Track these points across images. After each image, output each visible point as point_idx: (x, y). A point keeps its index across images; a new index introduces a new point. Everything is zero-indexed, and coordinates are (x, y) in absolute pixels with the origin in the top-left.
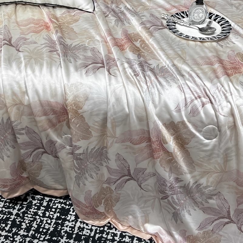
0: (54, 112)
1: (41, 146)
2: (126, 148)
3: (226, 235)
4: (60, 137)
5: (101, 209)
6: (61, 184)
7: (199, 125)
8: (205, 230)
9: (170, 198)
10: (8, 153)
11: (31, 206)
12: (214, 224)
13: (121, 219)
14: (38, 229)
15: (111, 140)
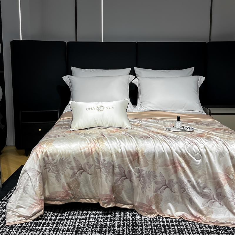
0: (132, 155)
1: (124, 175)
2: (164, 170)
3: (215, 208)
4: (133, 168)
5: (154, 207)
6: (131, 201)
7: (193, 153)
8: (205, 207)
9: (186, 191)
10: (110, 179)
11: (116, 215)
12: (208, 203)
13: (164, 212)
14: (124, 220)
15: (157, 165)
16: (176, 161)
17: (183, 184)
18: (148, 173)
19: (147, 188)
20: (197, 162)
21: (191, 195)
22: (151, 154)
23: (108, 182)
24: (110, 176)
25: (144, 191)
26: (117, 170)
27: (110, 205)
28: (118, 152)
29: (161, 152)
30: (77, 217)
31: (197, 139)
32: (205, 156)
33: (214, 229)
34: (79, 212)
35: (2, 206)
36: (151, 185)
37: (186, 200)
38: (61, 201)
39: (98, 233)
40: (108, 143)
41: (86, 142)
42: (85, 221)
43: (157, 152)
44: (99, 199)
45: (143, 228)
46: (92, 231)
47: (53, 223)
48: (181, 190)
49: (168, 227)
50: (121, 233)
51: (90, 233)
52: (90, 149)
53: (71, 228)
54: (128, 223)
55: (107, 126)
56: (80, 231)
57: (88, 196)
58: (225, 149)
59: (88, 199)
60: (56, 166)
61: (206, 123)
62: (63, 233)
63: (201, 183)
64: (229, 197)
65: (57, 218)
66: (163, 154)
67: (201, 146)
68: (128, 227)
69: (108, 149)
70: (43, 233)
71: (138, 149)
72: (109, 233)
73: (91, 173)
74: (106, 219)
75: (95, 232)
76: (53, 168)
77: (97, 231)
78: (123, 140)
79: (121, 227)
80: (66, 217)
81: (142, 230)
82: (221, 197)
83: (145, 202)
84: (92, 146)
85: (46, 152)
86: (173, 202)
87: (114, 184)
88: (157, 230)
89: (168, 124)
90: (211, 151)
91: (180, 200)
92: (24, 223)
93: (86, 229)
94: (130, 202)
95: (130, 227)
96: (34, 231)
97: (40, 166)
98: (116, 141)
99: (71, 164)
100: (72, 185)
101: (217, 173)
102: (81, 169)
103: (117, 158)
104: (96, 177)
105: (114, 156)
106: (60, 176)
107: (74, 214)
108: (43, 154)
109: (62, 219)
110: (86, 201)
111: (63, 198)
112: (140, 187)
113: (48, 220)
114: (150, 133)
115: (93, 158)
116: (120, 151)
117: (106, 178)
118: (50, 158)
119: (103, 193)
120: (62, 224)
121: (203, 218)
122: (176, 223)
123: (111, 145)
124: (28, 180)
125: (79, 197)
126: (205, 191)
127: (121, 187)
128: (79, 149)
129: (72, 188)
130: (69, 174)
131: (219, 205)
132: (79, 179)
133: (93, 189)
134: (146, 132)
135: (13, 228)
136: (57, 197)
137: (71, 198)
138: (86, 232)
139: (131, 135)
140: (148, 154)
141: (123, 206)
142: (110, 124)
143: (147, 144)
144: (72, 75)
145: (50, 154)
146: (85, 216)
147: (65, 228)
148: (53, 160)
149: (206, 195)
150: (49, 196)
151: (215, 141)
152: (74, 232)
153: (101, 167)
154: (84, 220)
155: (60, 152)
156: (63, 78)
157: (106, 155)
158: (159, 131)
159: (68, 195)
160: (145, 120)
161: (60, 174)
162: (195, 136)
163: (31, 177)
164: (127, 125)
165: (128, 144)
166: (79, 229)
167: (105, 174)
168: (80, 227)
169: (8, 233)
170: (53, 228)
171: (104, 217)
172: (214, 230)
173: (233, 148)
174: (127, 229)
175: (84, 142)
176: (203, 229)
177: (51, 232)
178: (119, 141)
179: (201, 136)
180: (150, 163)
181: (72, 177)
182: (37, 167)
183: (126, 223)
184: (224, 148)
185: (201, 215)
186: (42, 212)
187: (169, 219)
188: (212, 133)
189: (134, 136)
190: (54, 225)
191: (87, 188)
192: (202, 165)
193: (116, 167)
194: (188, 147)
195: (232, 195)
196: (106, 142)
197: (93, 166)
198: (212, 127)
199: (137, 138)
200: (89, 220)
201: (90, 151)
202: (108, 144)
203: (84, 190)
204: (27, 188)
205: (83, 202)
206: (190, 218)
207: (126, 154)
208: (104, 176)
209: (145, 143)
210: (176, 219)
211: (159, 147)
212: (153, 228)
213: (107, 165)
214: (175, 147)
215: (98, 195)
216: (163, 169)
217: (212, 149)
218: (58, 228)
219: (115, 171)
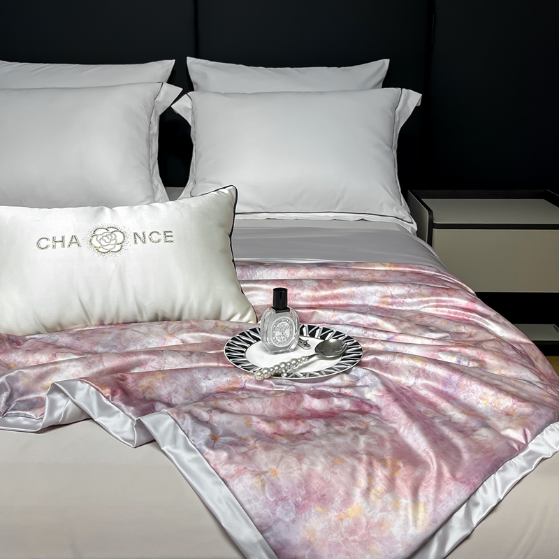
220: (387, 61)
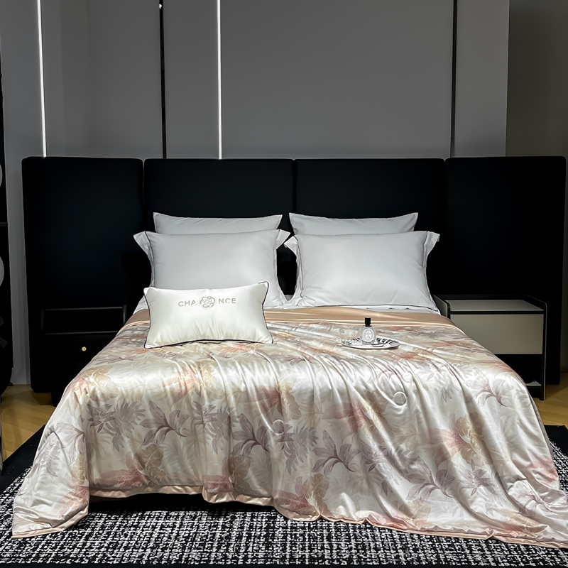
0: (267, 396)
1: (252, 437)
2: (331, 426)
3: (434, 502)
4: (271, 423)
5: (312, 501)
6: (266, 489)
7: (390, 392)
8: (414, 499)
9: (376, 467)
10: (222, 445)
11: (236, 518)
12: (421, 492)
13: (333, 512)
14: (251, 527)
15: (318, 416)
16: (356, 407)
17: (370, 453)
18: (300, 432)
19: (297, 462)
20: (399, 410)
21: (386, 476)
22: (305, 393)
23: (219, 450)
24: (224, 439)
25: (292, 468)
26: (237, 427)
27: (223, 497)
28: (239, 390)
29: (325, 390)
30: (157, 523)
31: (400, 363)
32: (414, 397)
33: (428, 542)
34: (160, 513)
35: (3, 504)
36: (306, 457)
37: (375, 485)
38: (123, 491)
39: (196, 551)
40: (220, 372)
41: (176, 371)
42: (172, 530)
43: (317, 389)
44: (202, 487)
45: (286, 541)
46: (184, 548)
47: (107, 534)
48: (367, 465)
49: (337, 538)
50: (241, 551)
51: (180, 551)
52: (183, 385)
53: (143, 542)
54: (259, 533)
55: (222, 339)
56: (161, 547)
57: (178, 480)
58: (453, 382)
59: (179, 486)
60: (114, 418)
61: (430, 332)
62: (127, 551)
63: (407, 452)
64: (462, 478)
65: (115, 524)
66: (329, 394)
67: (407, 377)
68: (257, 540)
69: (219, 383)
70: (87, 551)
71: (280, 384)
72: (218, 550)
73: (185, 433)
74: (214, 526)
75: (190, 549)
76: (107, 424)
77: (193, 547)
78: (250, 367)
79: (244, 539)
80: (133, 523)
81: (285, 545)
82: (445, 478)
83: (293, 491)
84: (188, 378)
85: (94, 391)
86: (351, 492)
87: (231, 455)
88: (314, 544)
89: (350, 333)
90: (426, 387)
91: (365, 485)
92: (48, 534)
93: (174, 543)
94: (264, 492)
95: (261, 540)
96: (68, 548)
97: (82, 420)
98: (236, 368)
99: (144, 415)
100: (145, 457)
101: (437, 431)
102: (166, 426)
103: (238, 402)
104: (196, 441)
105: (232, 398)
106: (123, 439)
107: (149, 517)
108: (88, 394)
109: (126, 526)
110: (175, 491)
111: (128, 484)
112: (283, 460)
113: (98, 529)
114: (306, 352)
115: (188, 402)
116: (242, 387)
117: (215, 442)
118: (102, 403)
119: (209, 473)
120: (126, 536)
121: (410, 522)
122: (355, 531)
123: (224, 376)
124: (56, 448)
125: (159, 483)
126: (414, 467)
127: (245, 461)
128: (161, 384)
129: (146, 465)
130: (139, 435)
131: (444, 496)
132: (161, 445)
133: (190, 467)
134: (299, 349)
135: (27, 543)
136: (117, 482)
137: (144, 484)
138: (171, 549)
139: (268, 355)
140: (301, 393)
141: (249, 500)
142: (227, 335)
143: (298, 374)
144: (154, 231)
145: (103, 395)
146: (172, 520)
147: (131, 542)
148: (108, 406)
149: (418, 475)
150: (100, 480)
151: (436, 366)
152: (149, 551)
153: (205, 420)
154: (170, 527)
155: (122, 392)
156: (135, 236)
157: (215, 396)
158: (327, 348)
159: (137, 478)
160: (305, 325)
161: (123, 435)
162: (397, 357)
163: (63, 443)
164: (262, 336)
165: (261, 373)
166: (159, 543)
167: (212, 436)
168: (162, 541)
169: (17, 552)
170: (107, 542)
171: (211, 523)
172: (427, 545)
173: (470, 381)
174: (254, 543)
175: (170, 371)
176: (407, 541)
177: (102, 550)
178: (242, 369)
179: (408, 357)
180: (303, 412)
181: (145, 442)
182: (75, 422)
183: (253, 533)
184: (453, 380)
185: (405, 517)
186: (85, 512)
187: (342, 525)
188: (434, 351)
189: (273, 357)
190: (108, 537)
191: (177, 465)
192: (408, 416)
193: (236, 421)
194: (380, 380)
195: (468, 475)
196: (216, 371)
197: (189, 420)
198: (439, 340)
199: (278, 362)
200: (179, 528)
201: (183, 388)
202: (218, 374)
203: (170, 467)
204: (55, 464)
205: (168, 493)
206: (383, 522)
207: (255, 393)
208: (210, 440)
209: (294, 372)
210: (356, 524)
211: (321, 379)
212: (307, 540)
213: (216, 417)
214: (354, 379)
215: (198, 477)
216: (330, 424)
217: (428, 383)
218: (117, 543)
219: (234, 429)
220: (417, 214)
